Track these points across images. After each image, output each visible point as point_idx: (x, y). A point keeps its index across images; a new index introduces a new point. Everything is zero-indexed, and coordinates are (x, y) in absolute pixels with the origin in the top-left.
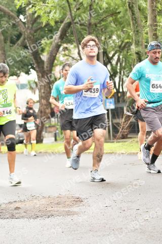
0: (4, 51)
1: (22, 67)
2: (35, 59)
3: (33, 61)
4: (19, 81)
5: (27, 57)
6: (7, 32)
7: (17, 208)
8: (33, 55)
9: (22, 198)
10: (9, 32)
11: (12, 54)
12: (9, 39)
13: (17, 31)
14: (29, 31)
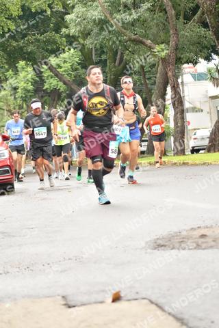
0: (176, 30)
1: (201, 51)
2: (217, 40)
3: (214, 42)
4: (196, 70)
5: (206, 37)
6: (179, 5)
7: (203, 236)
8: (215, 34)
9: (208, 223)
10: (182, 5)
11: (186, 34)
12: (182, 13)
13: (193, 3)
14: (208, 3)
